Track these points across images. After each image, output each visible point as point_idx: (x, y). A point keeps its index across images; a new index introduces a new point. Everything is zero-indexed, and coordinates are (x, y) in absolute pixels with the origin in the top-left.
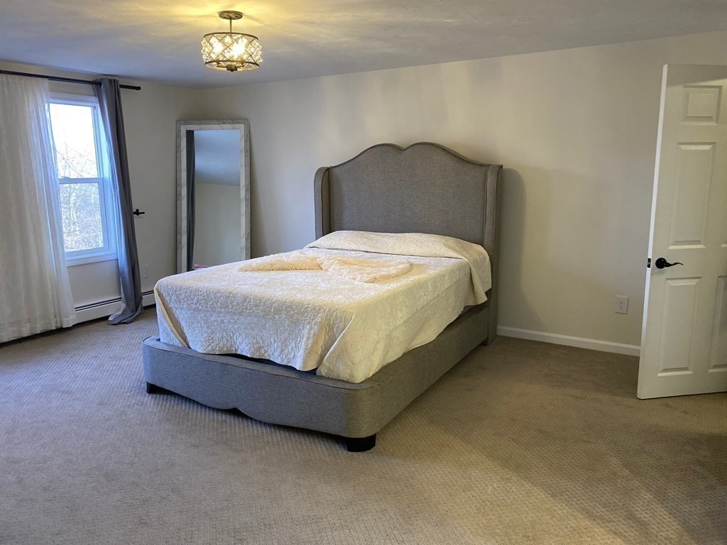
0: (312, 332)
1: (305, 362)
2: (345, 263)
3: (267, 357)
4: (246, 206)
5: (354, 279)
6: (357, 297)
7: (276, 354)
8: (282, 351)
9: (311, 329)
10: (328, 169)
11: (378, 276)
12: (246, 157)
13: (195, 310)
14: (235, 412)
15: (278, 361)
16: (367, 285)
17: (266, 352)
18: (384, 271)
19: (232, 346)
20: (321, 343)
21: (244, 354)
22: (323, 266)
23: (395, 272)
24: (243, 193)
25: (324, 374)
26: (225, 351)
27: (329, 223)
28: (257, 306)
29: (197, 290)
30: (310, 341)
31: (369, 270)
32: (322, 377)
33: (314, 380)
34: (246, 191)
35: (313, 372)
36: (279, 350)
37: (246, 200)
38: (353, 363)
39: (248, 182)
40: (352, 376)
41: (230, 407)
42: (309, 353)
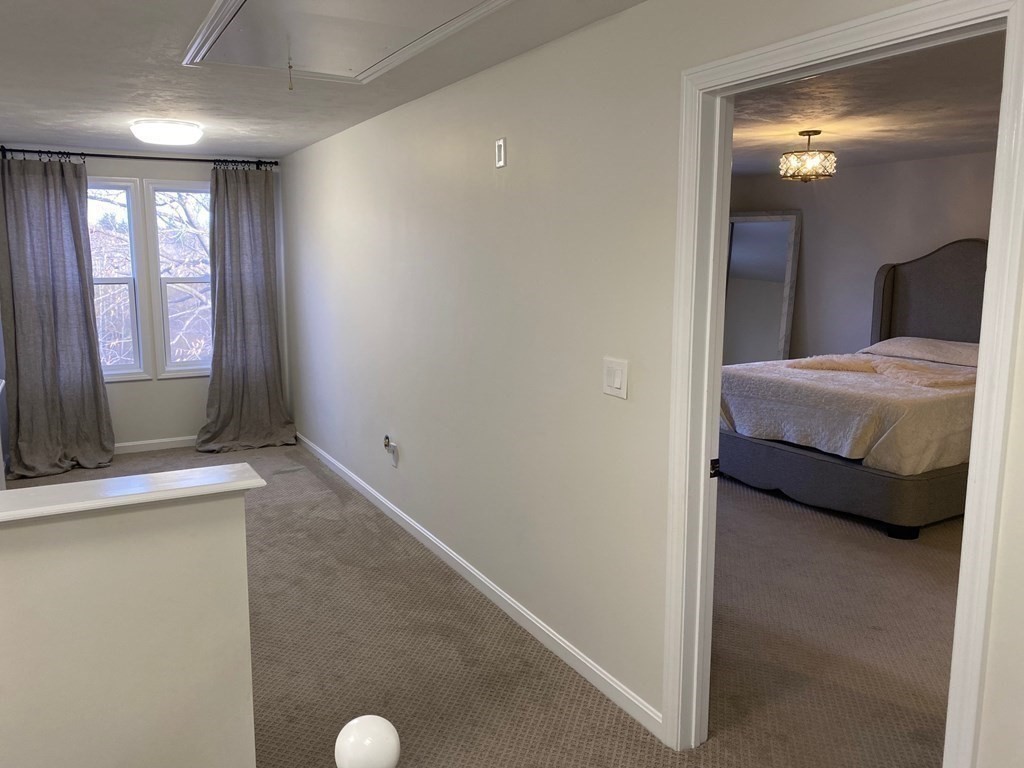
0: (862, 423)
1: (851, 451)
2: (904, 367)
3: (812, 445)
4: (789, 305)
5: (912, 382)
6: (912, 397)
7: (823, 442)
8: (829, 440)
9: (861, 420)
10: (894, 267)
11: (940, 381)
12: (794, 250)
13: (746, 397)
14: (776, 493)
15: (825, 450)
16: (925, 389)
17: (813, 440)
18: (950, 378)
19: (778, 433)
20: (870, 434)
21: (791, 441)
22: (877, 370)
23: (962, 380)
24: (787, 291)
25: (870, 464)
26: (771, 437)
27: (888, 327)
28: (807, 396)
29: (750, 379)
30: (859, 432)
31: (932, 376)
32: (868, 467)
33: (861, 468)
34: (791, 288)
35: (859, 462)
36: (826, 438)
37: (790, 299)
38: (901, 455)
39: (794, 279)
40: (900, 468)
41: (773, 487)
42: (857, 442)
